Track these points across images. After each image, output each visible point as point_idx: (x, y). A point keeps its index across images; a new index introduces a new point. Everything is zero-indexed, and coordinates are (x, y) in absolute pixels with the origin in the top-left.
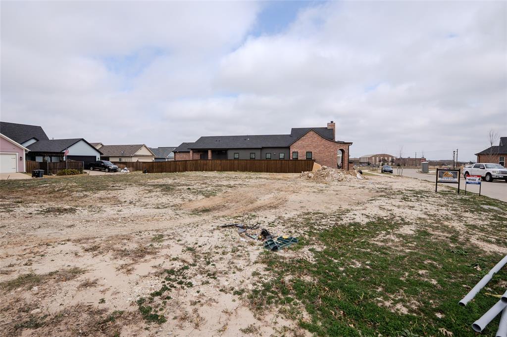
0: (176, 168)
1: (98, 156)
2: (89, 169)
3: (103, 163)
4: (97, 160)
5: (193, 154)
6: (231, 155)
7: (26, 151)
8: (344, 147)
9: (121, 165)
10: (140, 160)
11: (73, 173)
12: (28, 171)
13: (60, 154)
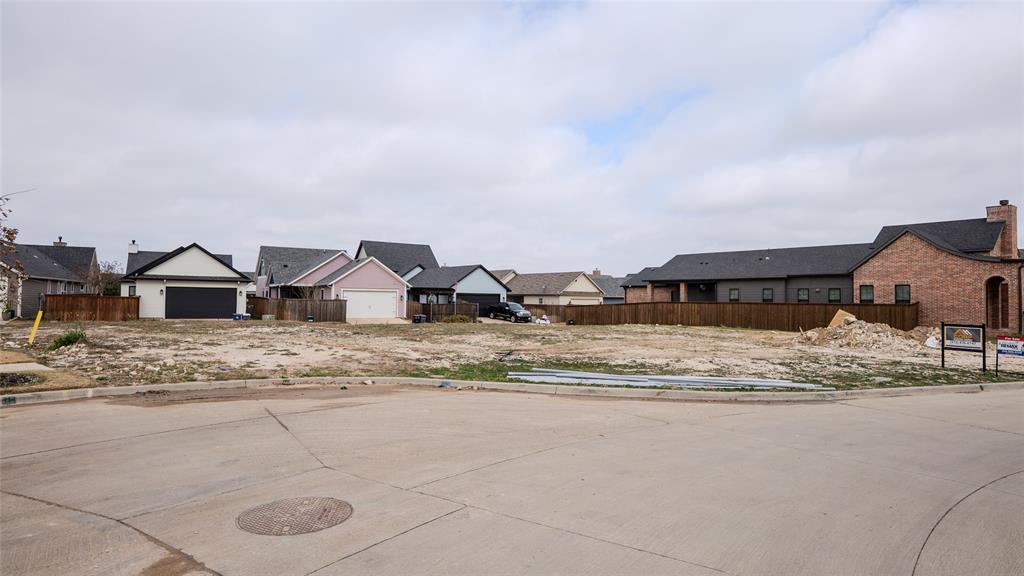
0: (619, 317)
1: (503, 294)
2: (488, 316)
3: (508, 306)
4: (501, 301)
5: (653, 291)
6: (723, 293)
7: (407, 287)
9: (539, 311)
10: (574, 303)
11: (463, 321)
12: (408, 317)
13: (448, 292)
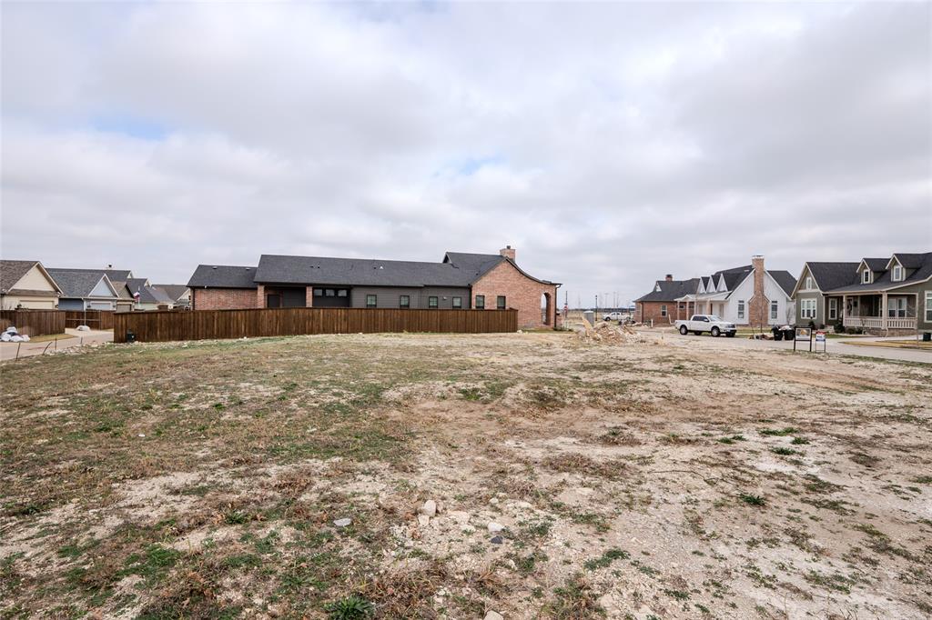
6: (359, 299)
8: (550, 291)
